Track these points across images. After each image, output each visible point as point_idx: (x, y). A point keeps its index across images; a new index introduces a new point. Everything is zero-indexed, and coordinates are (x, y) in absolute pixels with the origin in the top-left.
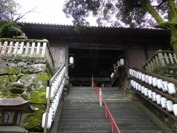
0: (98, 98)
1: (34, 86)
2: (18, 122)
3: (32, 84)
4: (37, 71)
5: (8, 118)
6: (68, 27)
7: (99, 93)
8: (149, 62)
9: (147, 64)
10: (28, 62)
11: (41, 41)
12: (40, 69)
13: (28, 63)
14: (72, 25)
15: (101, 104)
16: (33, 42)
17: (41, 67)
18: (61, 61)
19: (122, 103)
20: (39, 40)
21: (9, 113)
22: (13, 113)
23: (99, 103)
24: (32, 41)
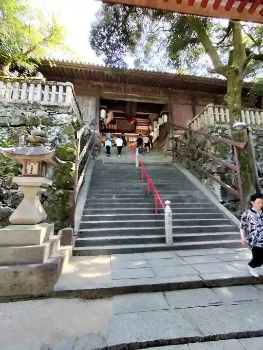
0: (134, 158)
1: (59, 140)
2: (43, 174)
3: (56, 138)
4: (61, 123)
5: (32, 169)
6: (98, 68)
7: (135, 153)
8: (196, 119)
9: (193, 122)
10: (49, 111)
11: (64, 84)
12: (65, 121)
13: (49, 113)
14: (104, 65)
15: (137, 165)
16: (54, 85)
17: (66, 119)
18: (90, 114)
19: (161, 165)
20: (61, 83)
21: (32, 164)
22: (37, 164)
23: (135, 164)
24: (52, 83)
